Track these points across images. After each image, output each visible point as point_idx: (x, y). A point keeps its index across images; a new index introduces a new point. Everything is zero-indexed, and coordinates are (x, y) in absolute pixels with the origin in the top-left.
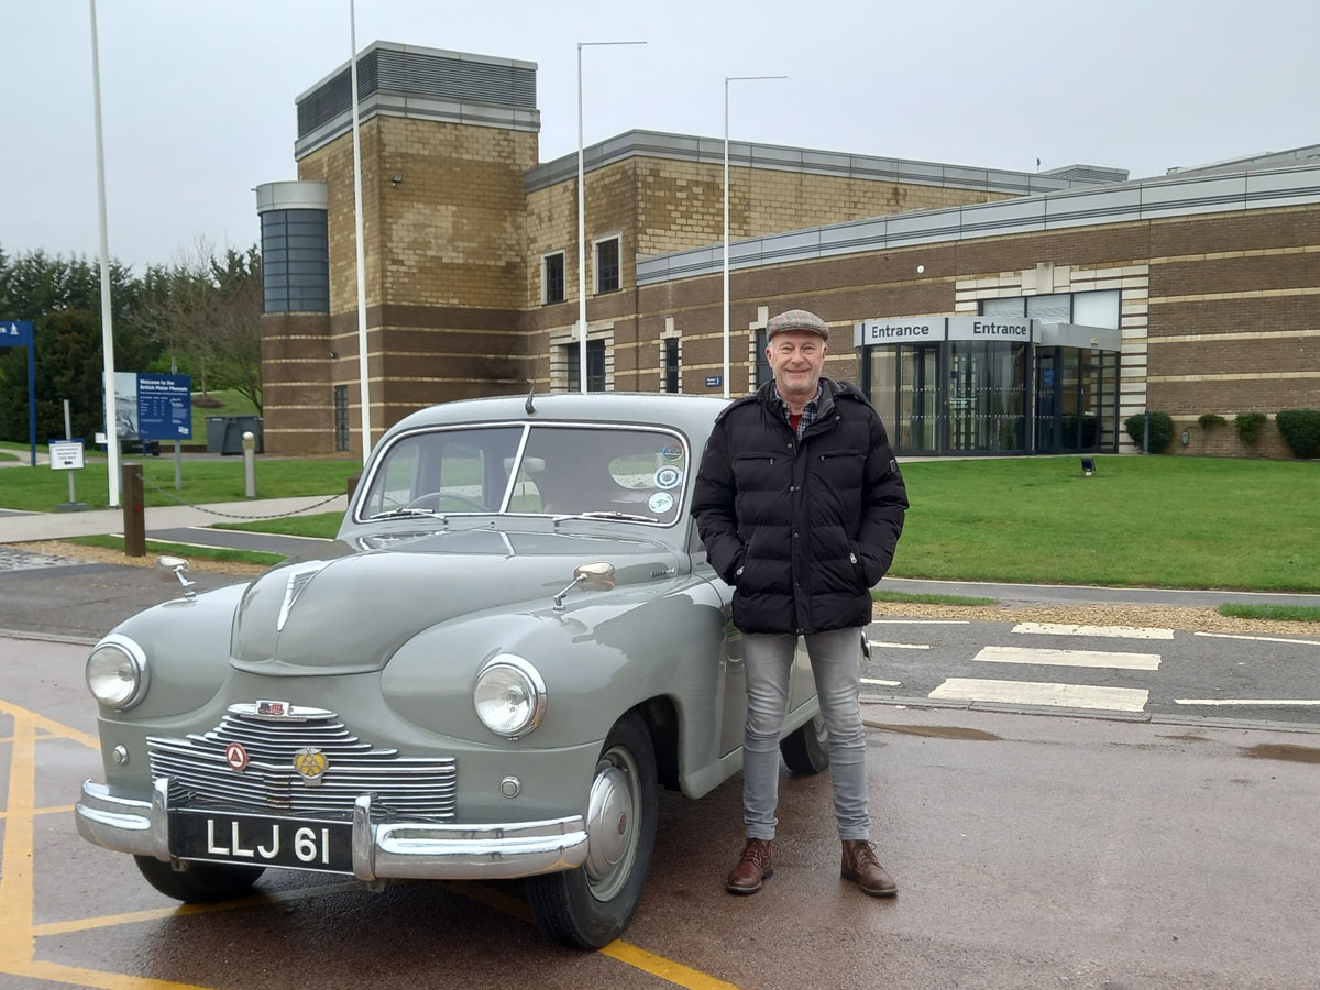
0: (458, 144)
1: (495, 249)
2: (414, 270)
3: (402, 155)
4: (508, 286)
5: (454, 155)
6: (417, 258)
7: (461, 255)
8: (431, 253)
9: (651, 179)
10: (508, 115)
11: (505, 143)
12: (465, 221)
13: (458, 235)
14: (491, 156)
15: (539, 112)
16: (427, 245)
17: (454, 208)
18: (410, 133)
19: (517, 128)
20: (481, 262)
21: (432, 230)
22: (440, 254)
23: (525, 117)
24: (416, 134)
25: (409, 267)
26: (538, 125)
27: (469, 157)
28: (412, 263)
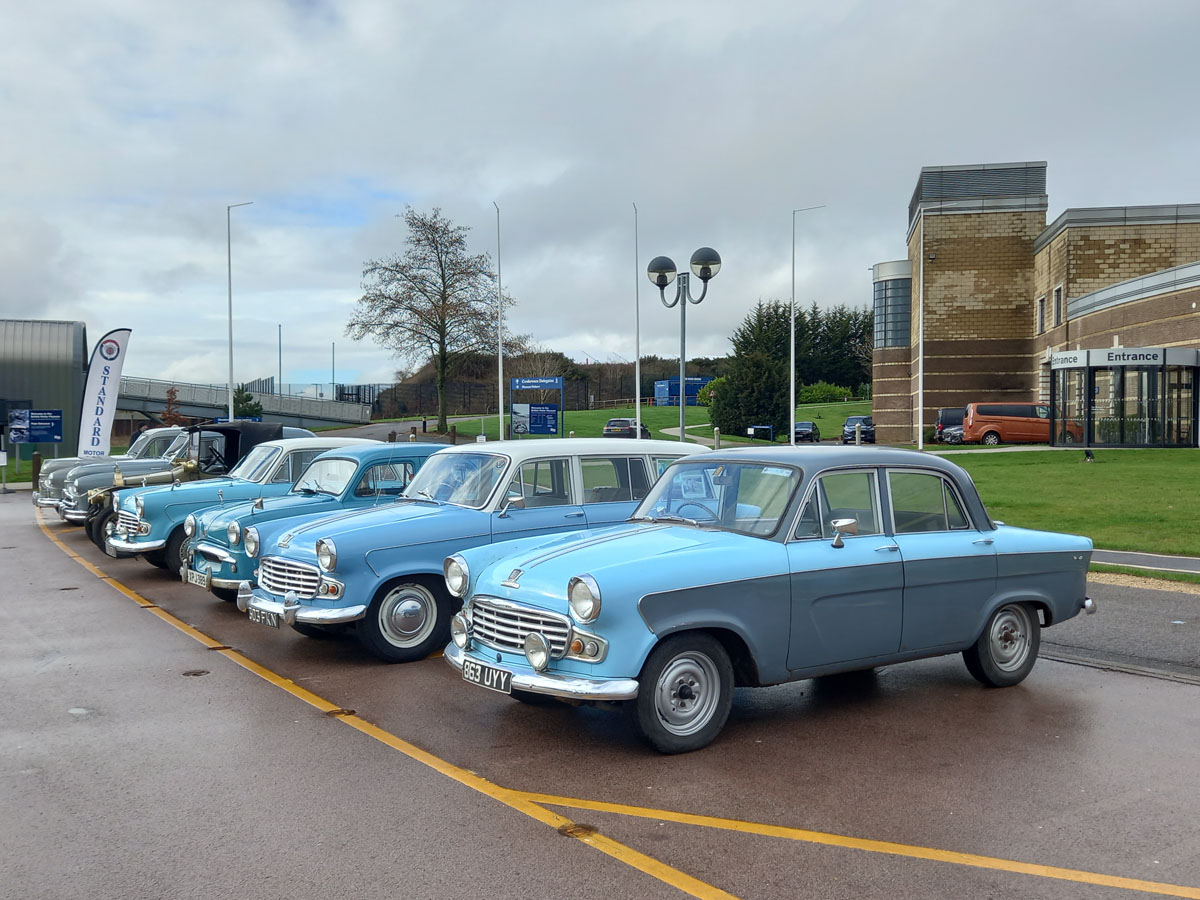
0: (980, 227)
1: (1008, 297)
2: (944, 317)
3: (937, 241)
4: (1018, 323)
5: (977, 236)
6: (946, 308)
7: (980, 304)
8: (956, 304)
9: (1082, 243)
10: (1021, 202)
11: (1019, 222)
12: (984, 280)
13: (978, 289)
14: (1006, 232)
15: (1047, 196)
16: (954, 299)
17: (976, 272)
18: (943, 225)
19: (1028, 210)
20: (996, 307)
21: (959, 288)
22: (963, 304)
23: (1036, 201)
24: (948, 225)
25: (940, 315)
26: (1046, 205)
27: (989, 235)
28: (943, 312)
